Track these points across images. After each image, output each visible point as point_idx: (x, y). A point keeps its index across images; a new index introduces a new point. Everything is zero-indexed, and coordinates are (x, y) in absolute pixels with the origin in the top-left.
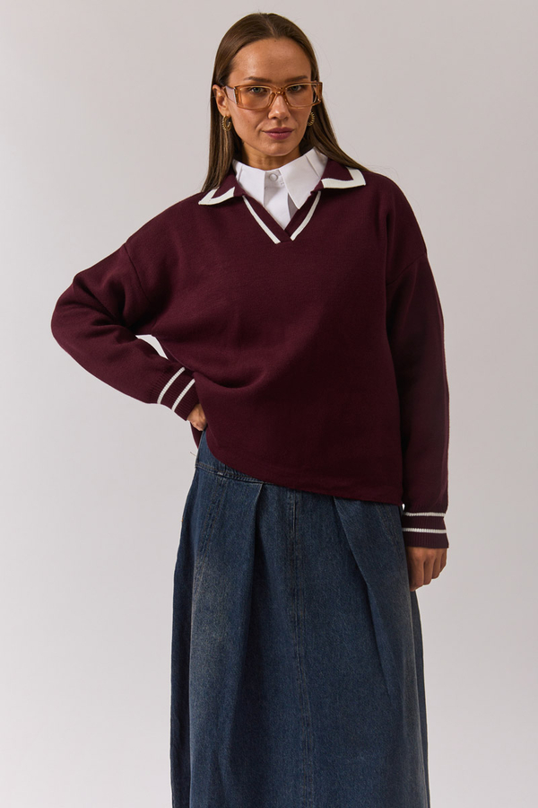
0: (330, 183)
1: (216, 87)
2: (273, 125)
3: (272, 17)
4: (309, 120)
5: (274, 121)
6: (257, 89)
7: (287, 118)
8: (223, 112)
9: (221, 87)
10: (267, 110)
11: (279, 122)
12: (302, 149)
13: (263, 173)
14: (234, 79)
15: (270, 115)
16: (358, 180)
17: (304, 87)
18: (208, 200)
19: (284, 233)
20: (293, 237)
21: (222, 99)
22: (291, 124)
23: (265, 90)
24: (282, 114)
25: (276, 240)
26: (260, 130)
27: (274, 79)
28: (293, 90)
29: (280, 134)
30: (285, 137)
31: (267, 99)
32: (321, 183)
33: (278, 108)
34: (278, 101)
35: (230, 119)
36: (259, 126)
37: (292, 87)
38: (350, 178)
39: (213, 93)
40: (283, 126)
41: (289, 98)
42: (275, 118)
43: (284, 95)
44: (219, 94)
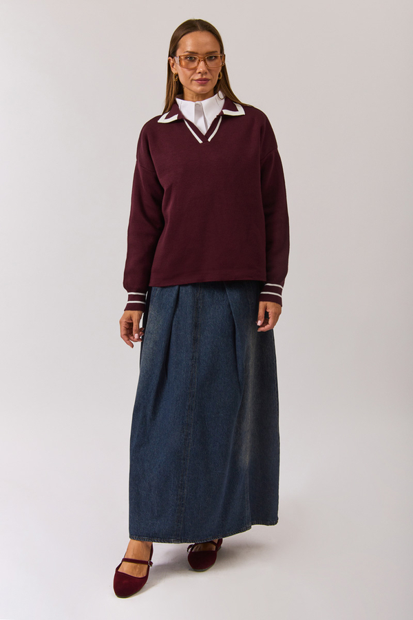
0: (226, 112)
1: (170, 58)
2: (198, 77)
3: (200, 21)
4: (219, 76)
5: (200, 75)
6: (191, 58)
7: (206, 73)
8: (174, 71)
9: (172, 58)
10: (195, 69)
11: (202, 75)
12: (215, 92)
13: (193, 104)
14: (179, 53)
15: (197, 71)
16: (241, 112)
17: (216, 57)
18: (162, 120)
19: (204, 138)
20: (209, 140)
21: (173, 64)
22: (208, 76)
23: (195, 58)
24: (204, 71)
25: (200, 142)
26: (192, 80)
27: (199, 52)
28: (210, 58)
29: (203, 81)
30: (205, 83)
31: (196, 63)
32: (222, 112)
33: (201, 67)
34: (202, 63)
35: (177, 75)
36: (191, 78)
37: (210, 57)
38: (237, 110)
39: (169, 61)
40: (204, 77)
41: (208, 63)
42: (200, 73)
43: (205, 61)
44: (172, 62)
